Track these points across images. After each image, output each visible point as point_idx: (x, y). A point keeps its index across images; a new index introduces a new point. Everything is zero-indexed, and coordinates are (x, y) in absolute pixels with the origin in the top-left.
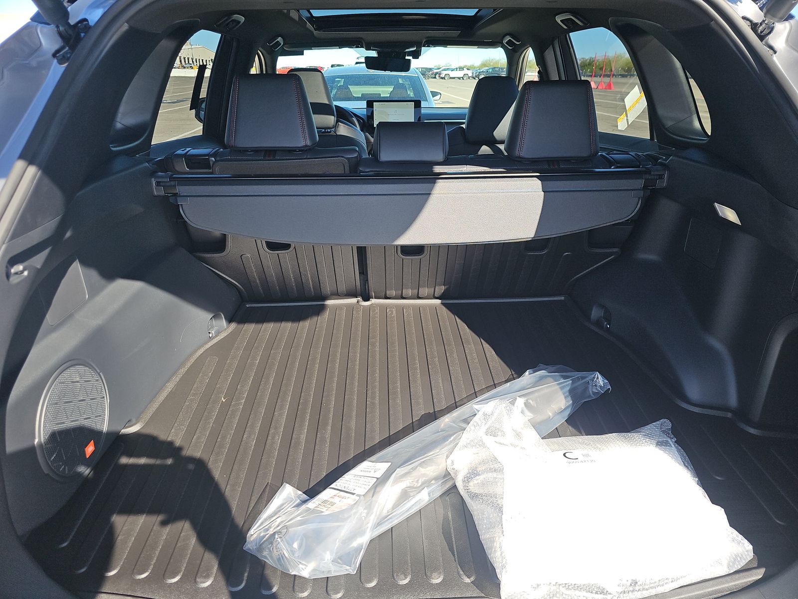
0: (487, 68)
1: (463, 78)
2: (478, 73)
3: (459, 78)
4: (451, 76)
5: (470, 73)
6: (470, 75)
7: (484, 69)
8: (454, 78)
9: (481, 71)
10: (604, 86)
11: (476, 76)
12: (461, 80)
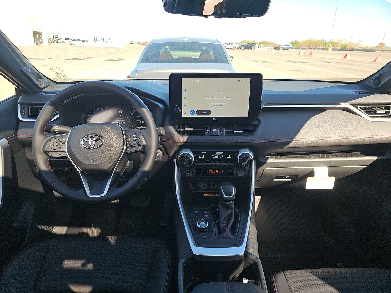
0: (245, 44)
1: (233, 48)
2: (241, 46)
3: (231, 49)
4: (227, 48)
5: (237, 46)
6: (237, 47)
7: (244, 44)
8: (228, 48)
9: (242, 45)
10: (308, 54)
11: (240, 48)
12: (232, 50)
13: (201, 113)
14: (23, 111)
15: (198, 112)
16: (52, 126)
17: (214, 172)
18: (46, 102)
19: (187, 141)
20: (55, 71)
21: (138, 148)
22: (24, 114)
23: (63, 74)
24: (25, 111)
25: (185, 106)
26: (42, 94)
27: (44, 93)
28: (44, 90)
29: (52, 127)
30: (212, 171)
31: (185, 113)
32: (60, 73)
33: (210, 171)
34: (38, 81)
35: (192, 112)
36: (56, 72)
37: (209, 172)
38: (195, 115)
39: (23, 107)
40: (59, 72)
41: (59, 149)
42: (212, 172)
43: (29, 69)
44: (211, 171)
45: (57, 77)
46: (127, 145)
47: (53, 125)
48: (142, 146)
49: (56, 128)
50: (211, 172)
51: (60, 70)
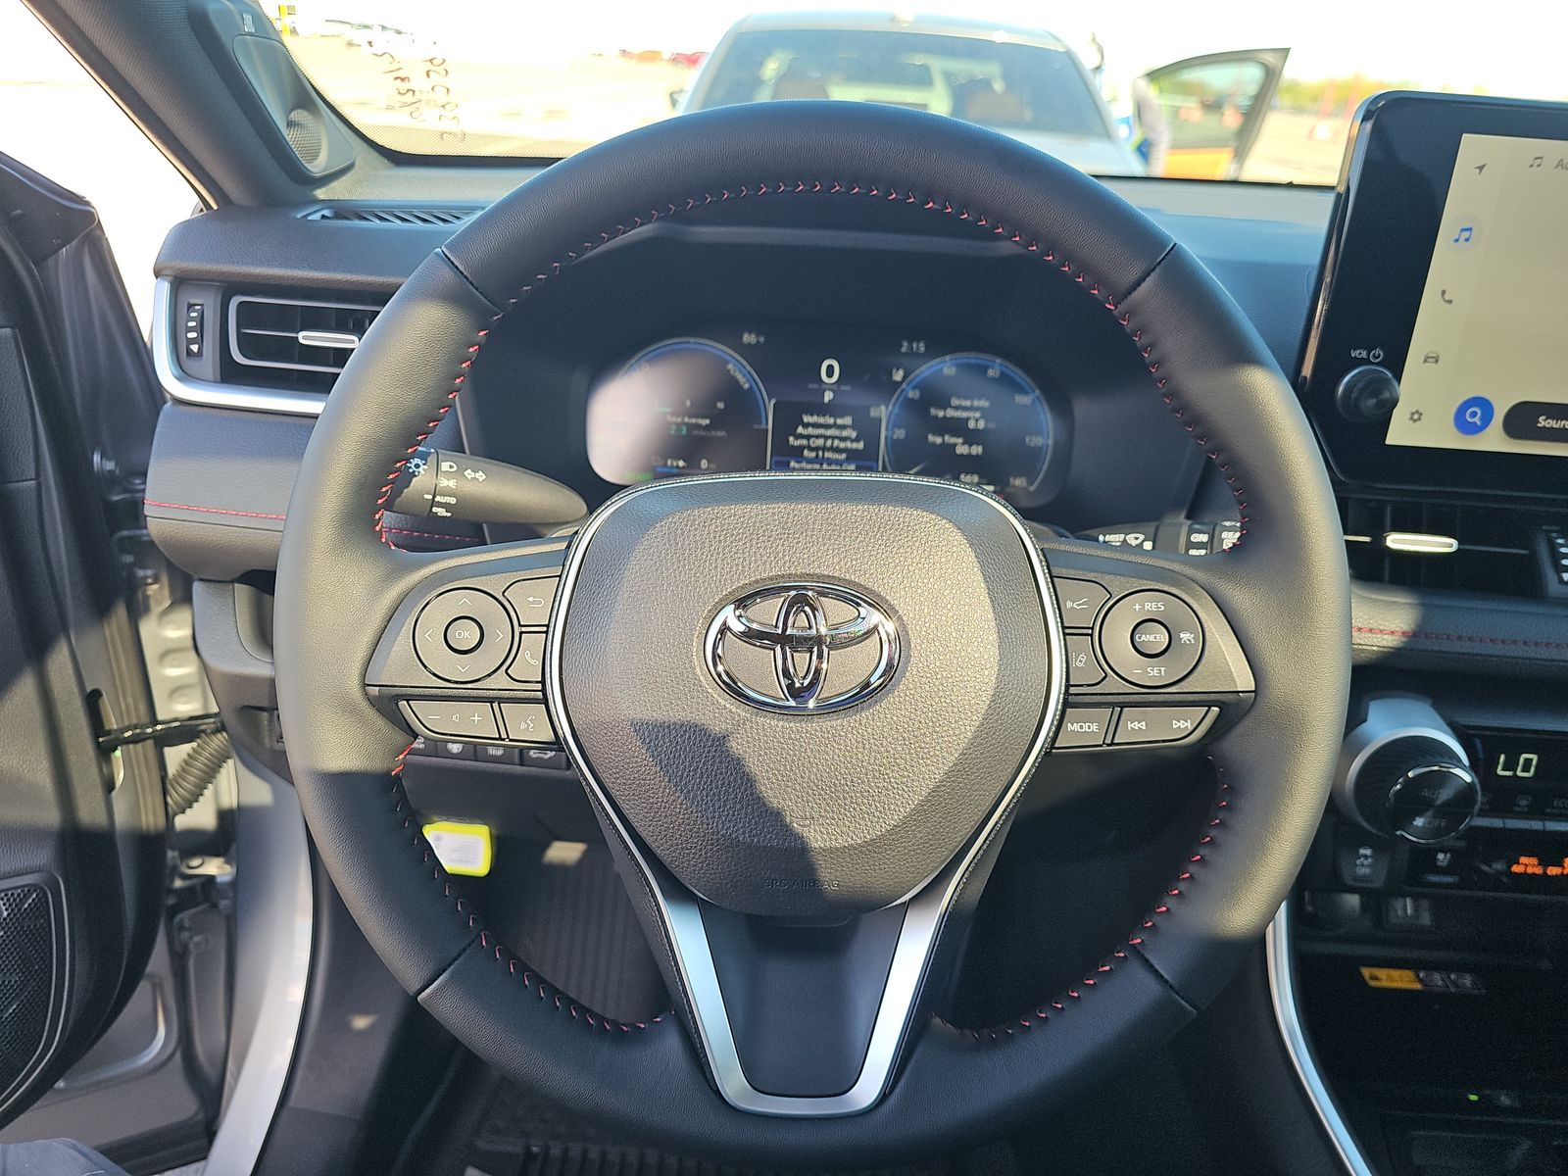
13: (1543, 422)
14: (191, 329)
15: (1523, 419)
16: (417, 466)
17: (1553, 871)
18: (400, 280)
19: (1414, 635)
20: (395, 66)
21: (1176, 724)
22: (195, 348)
23: (440, 96)
24: (201, 329)
25: (1430, 365)
26: (317, 216)
27: (326, 212)
28: (321, 193)
29: (413, 475)
30: (1534, 861)
31: (1416, 416)
32: (429, 83)
33: (1523, 860)
34: (290, 124)
35: (1474, 414)
36: (403, 80)
37: (1516, 869)
38: (1493, 440)
39: (192, 301)
40: (418, 82)
41: (500, 681)
42: (1539, 871)
43: (248, 18)
44: (1528, 865)
45: (401, 118)
46: (1068, 686)
47: (424, 457)
48: (1216, 709)
49: (444, 483)
50: (1530, 870)
51: (428, 66)
